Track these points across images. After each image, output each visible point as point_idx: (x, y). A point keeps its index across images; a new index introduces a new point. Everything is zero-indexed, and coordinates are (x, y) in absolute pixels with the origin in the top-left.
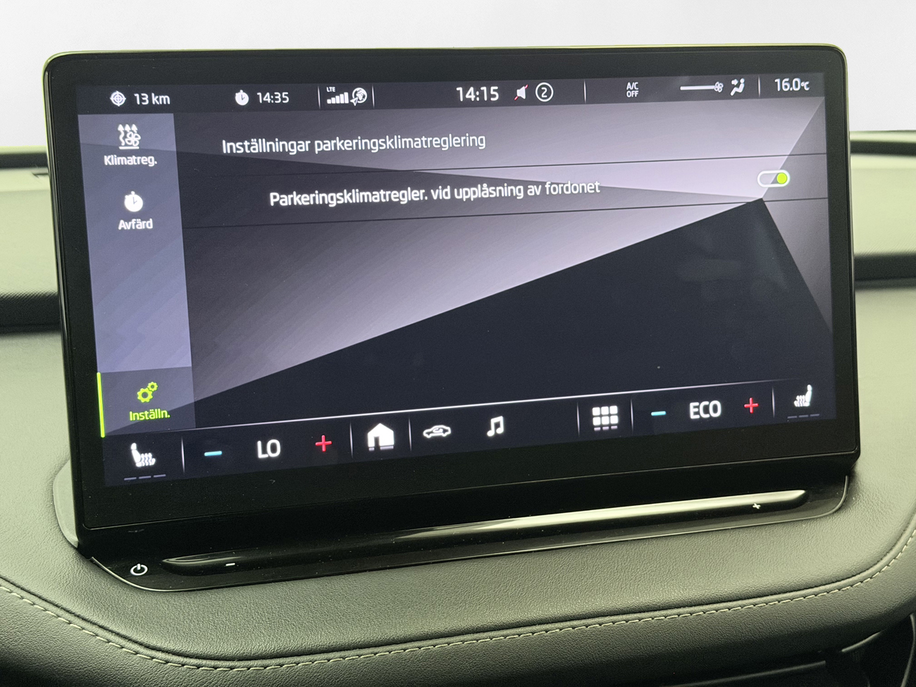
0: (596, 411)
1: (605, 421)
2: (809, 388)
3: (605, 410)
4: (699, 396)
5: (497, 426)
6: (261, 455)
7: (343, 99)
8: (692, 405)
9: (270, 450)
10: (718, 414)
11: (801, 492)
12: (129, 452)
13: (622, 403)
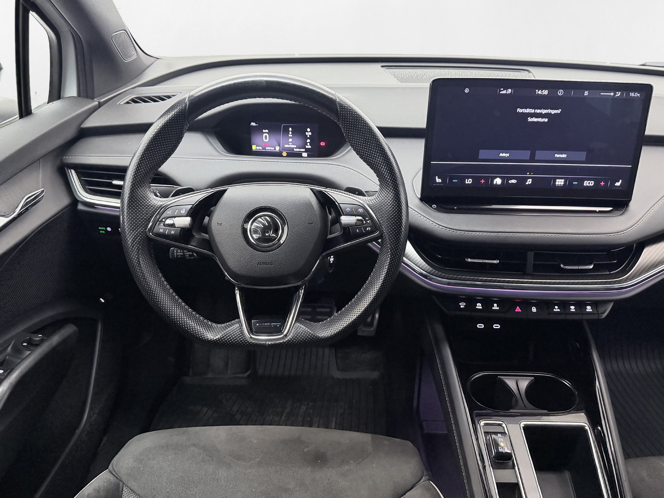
0: (557, 180)
1: (560, 183)
2: (621, 180)
3: (560, 180)
4: (588, 179)
5: (529, 182)
6: (466, 183)
7: (504, 92)
8: (585, 182)
9: (469, 181)
10: (592, 185)
11: (612, 208)
12: (435, 178)
13: (566, 179)
